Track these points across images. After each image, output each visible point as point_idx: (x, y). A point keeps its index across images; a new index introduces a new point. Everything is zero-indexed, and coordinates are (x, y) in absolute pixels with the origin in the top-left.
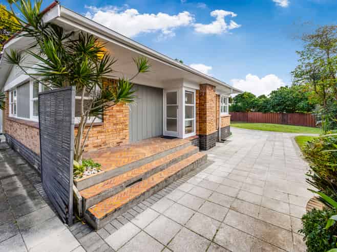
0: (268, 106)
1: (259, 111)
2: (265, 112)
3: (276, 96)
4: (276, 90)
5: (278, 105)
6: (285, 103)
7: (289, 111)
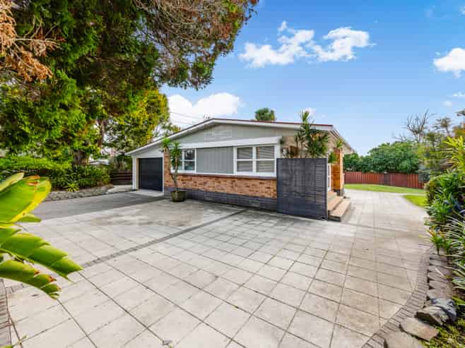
0: (369, 165)
1: (357, 171)
2: (365, 172)
3: (378, 154)
4: (377, 147)
5: (380, 164)
6: (387, 162)
7: (390, 172)
